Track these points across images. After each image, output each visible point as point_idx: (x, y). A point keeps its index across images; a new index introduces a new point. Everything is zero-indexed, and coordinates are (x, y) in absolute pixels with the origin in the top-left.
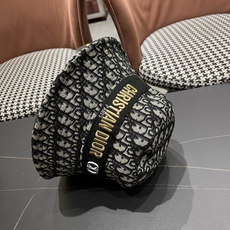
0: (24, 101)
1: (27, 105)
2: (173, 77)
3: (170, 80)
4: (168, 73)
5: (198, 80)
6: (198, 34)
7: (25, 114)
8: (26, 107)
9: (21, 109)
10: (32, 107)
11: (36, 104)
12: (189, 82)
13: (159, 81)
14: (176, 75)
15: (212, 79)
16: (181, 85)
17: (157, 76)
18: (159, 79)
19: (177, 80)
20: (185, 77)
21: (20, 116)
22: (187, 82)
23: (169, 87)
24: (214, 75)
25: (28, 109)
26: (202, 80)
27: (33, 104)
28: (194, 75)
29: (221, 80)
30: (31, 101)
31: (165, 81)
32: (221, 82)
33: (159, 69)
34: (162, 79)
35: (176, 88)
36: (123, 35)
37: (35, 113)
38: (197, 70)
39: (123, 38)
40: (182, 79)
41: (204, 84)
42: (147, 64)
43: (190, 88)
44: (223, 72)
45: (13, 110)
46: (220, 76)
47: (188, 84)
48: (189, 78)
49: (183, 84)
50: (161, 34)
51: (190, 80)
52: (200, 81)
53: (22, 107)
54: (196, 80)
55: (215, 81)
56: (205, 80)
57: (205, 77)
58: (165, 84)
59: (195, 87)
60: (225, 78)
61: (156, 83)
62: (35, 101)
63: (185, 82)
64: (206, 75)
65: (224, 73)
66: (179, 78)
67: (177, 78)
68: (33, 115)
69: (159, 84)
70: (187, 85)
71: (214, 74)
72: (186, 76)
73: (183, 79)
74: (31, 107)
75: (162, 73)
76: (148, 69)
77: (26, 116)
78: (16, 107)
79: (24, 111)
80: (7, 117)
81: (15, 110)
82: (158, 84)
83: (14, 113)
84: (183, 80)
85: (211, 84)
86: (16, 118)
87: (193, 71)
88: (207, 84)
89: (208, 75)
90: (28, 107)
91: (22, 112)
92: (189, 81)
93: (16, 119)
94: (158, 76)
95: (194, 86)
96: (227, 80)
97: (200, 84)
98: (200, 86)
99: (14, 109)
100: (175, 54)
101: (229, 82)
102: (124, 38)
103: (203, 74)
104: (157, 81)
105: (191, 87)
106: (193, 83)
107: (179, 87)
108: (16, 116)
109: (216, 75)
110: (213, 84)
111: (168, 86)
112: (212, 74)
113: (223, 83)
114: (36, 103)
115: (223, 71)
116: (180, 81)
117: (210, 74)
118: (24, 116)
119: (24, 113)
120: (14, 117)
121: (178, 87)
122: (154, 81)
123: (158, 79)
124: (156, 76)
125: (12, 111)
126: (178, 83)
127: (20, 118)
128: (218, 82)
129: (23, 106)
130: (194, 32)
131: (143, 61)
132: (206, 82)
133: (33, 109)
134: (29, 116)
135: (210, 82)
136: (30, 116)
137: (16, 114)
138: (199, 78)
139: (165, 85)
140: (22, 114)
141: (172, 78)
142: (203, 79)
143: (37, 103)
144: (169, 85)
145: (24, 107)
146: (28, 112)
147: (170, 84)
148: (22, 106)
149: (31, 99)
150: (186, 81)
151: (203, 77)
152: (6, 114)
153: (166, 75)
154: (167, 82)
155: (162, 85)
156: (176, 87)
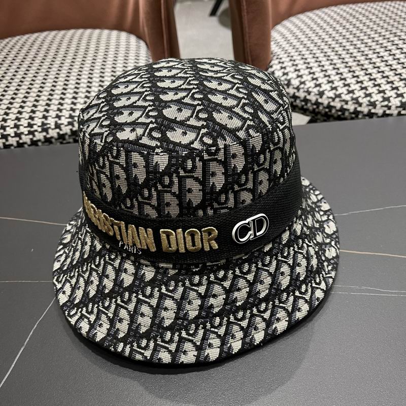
0: (31, 114)
1: (38, 121)
2: (335, 94)
3: (330, 100)
4: (326, 87)
5: (386, 103)
7: (31, 139)
8: (35, 124)
9: (25, 127)
10: (48, 126)
11: (56, 123)
12: (368, 105)
13: (306, 100)
14: (342, 90)
16: (352, 111)
17: (304, 91)
18: (308, 97)
19: (344, 101)
20: (359, 97)
21: (21, 141)
22: (364, 105)
23: (326, 113)
25: (40, 129)
27: (51, 122)
28: (377, 94)
30: (47, 115)
31: (320, 100)
33: (307, 78)
34: (313, 98)
35: (339, 116)
37: (53, 140)
38: (382, 85)
40: (353, 99)
41: (395, 112)
42: (282, 68)
43: (367, 118)
45: (8, 129)
47: (365, 110)
48: (368, 98)
49: (356, 108)
51: (369, 101)
52: (390, 104)
53: (26, 125)
54: (382, 102)
56: (399, 104)
57: (400, 99)
58: (318, 107)
59: (378, 117)
61: (300, 105)
62: (54, 116)
63: (360, 105)
64: (401, 95)
66: (348, 97)
67: (344, 97)
68: (47, 144)
69: (305, 107)
70: (362, 112)
72: (362, 93)
73: (356, 99)
74: (45, 127)
75: (313, 86)
76: (285, 77)
77: (34, 143)
78: (13, 122)
79: (30, 133)
81: (11, 128)
82: (303, 106)
83: (9, 135)
84: (356, 101)
86: (12, 145)
87: (375, 85)
88: (403, 112)
90: (39, 126)
91: (26, 135)
92: (368, 103)
93: (12, 148)
94: (306, 90)
95: (376, 114)
97: (388, 112)
98: (388, 115)
99: (9, 126)
100: (336, 55)
103: (396, 93)
104: (302, 101)
105: (370, 115)
106: (375, 108)
107: (347, 114)
108: (13, 141)
111: (323, 112)
114: (57, 119)
116: (350, 103)
118: (29, 142)
119: (31, 136)
120: (7, 143)
121: (343, 114)
122: (295, 101)
123: (305, 97)
124: (301, 91)
125: (5, 130)
126: (345, 107)
127: (20, 145)
129: (29, 123)
131: (275, 62)
132: (401, 109)
133: (50, 131)
134: (40, 144)
136: (42, 145)
137: (12, 137)
138: (388, 99)
139: (317, 110)
140: (26, 139)
141: (333, 96)
142: (395, 102)
143: (60, 119)
144: (327, 110)
145: (30, 125)
146: (39, 136)
147: (329, 107)
148: (26, 121)
149: (47, 111)
150: (362, 103)
151: (395, 98)
153: (321, 90)
154: (322, 104)
155: (311, 108)
156: (340, 113)
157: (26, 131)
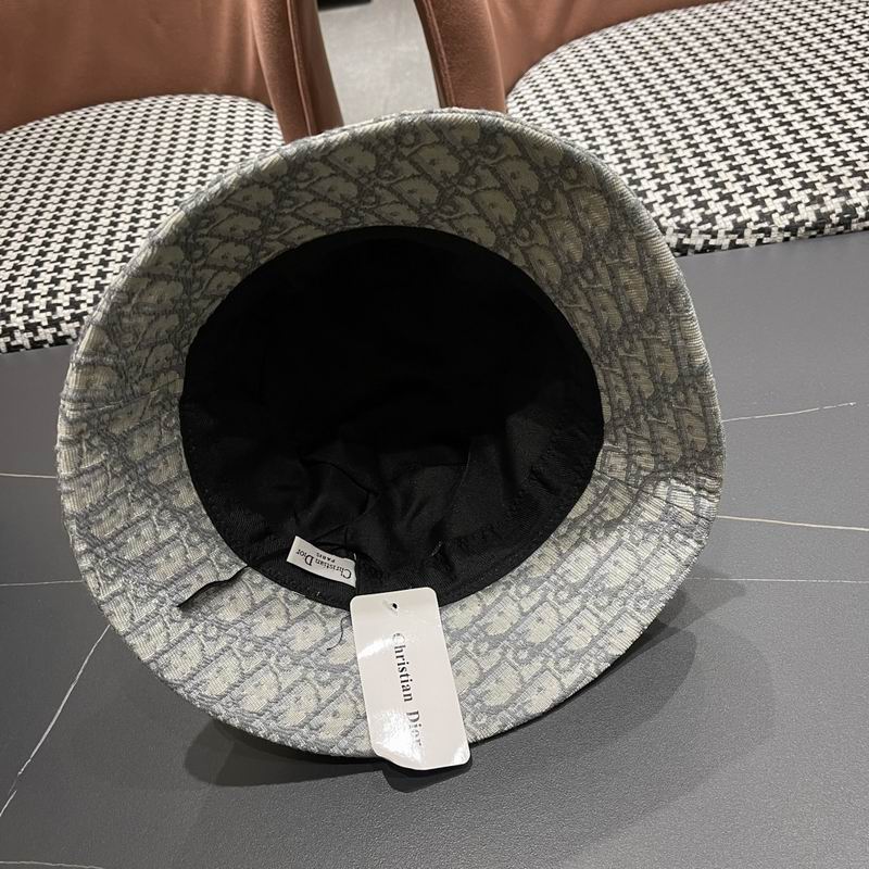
0: (75, 282)
1: (87, 296)
5: (709, 226)
6: (714, 64)
8: (83, 302)
9: (65, 308)
12: (675, 231)
15: (756, 223)
20: (662, 216)
21: (60, 334)
22: (670, 231)
24: (765, 210)
26: (723, 225)
28: (693, 209)
29: (787, 229)
30: (103, 282)
32: (787, 234)
36: (446, 49)
38: (703, 191)
39: (445, 61)
41: (726, 242)
44: (796, 200)
45: (36, 313)
46: (782, 214)
47: (673, 239)
48: (677, 218)
50: (581, 58)
51: (678, 224)
52: (715, 228)
53: (67, 304)
54: (699, 224)
55: (767, 232)
56: (731, 227)
57: (733, 216)
59: (697, 252)
60: (802, 222)
64: (736, 210)
65: (800, 202)
71: (764, 205)
72: (665, 209)
78: (44, 300)
79: (76, 318)
80: (13, 338)
81: (42, 311)
83: (39, 324)
85: (752, 241)
86: (45, 341)
87: (691, 192)
88: (739, 242)
89: (742, 209)
90: (89, 305)
91: (68, 322)
92: (676, 228)
93: (46, 346)
95: (693, 247)
96: (807, 229)
97: (712, 242)
98: (713, 248)
99: (37, 308)
100: (630, 130)
101: (814, 236)
102: (449, 63)
103: (727, 206)
105: (682, 249)
106: (689, 236)
108: (46, 334)
109: (772, 209)
110: (760, 242)
112: (758, 208)
113: (792, 238)
115: (796, 196)
117: (749, 207)
119: (76, 324)
120: (37, 339)
125: (31, 315)
127: (60, 341)
128: (775, 234)
129: (72, 300)
130: (701, 56)
132: (736, 236)
135: (747, 233)
137: (45, 327)
138: (710, 219)
140: (69, 329)
142: (725, 223)
145: (74, 304)
148: (67, 297)
149: (102, 274)
150: (666, 228)
151: (724, 215)
152: (8, 326)
157: (67, 314)
